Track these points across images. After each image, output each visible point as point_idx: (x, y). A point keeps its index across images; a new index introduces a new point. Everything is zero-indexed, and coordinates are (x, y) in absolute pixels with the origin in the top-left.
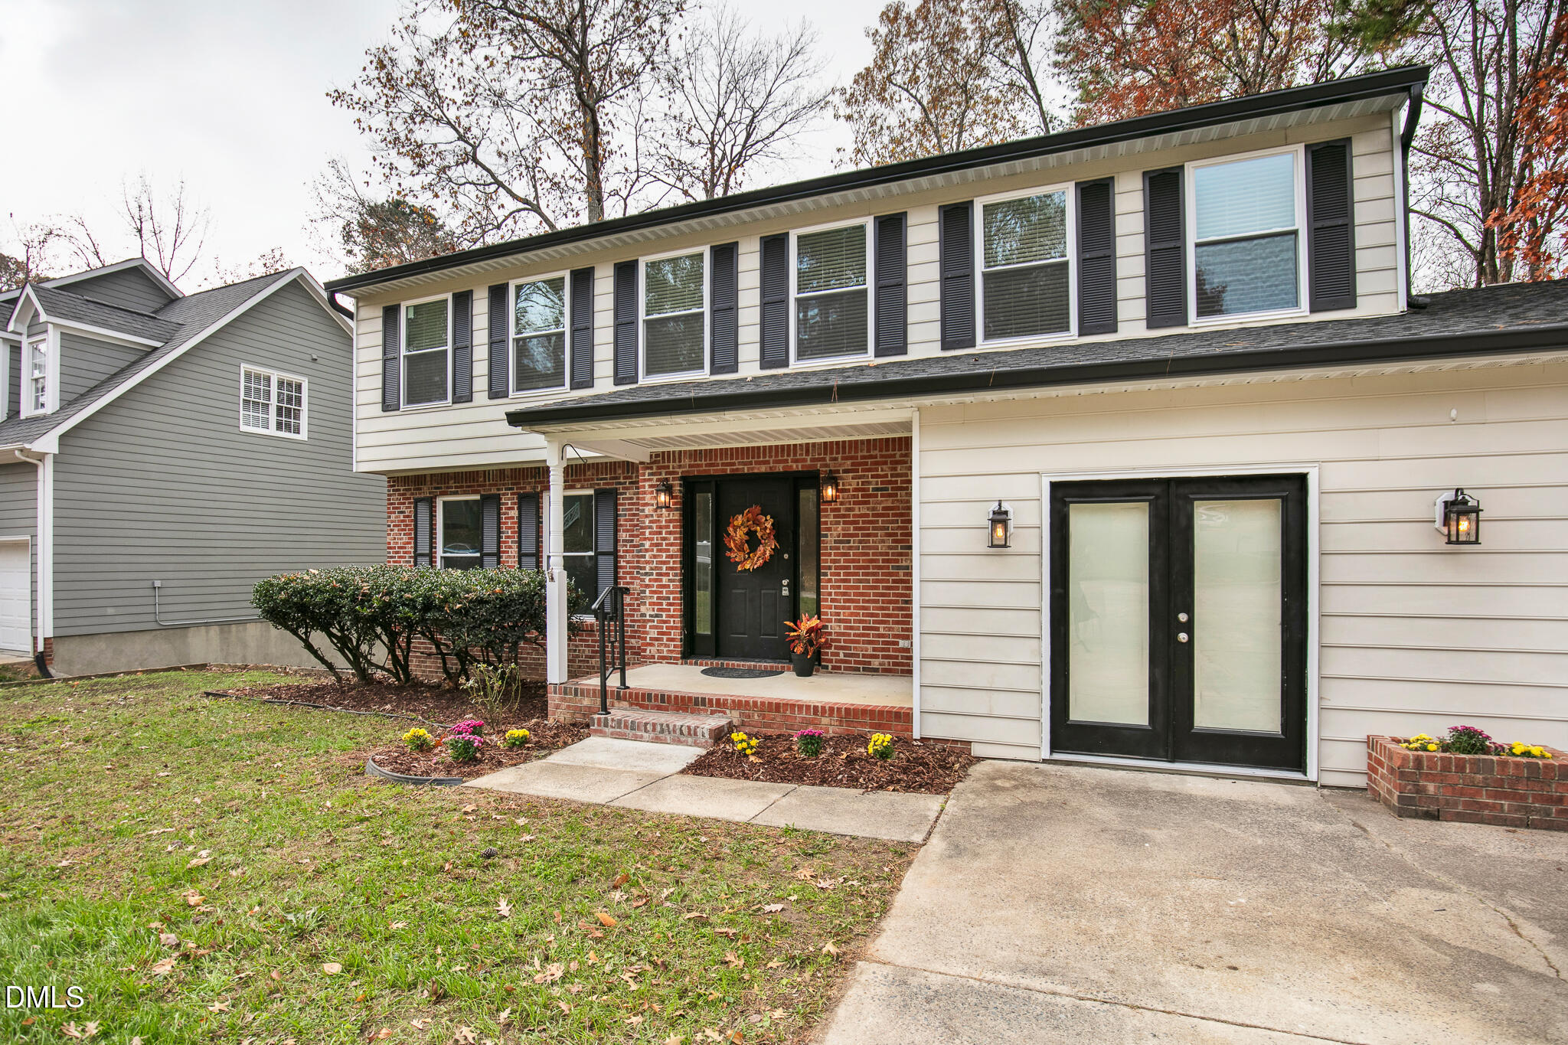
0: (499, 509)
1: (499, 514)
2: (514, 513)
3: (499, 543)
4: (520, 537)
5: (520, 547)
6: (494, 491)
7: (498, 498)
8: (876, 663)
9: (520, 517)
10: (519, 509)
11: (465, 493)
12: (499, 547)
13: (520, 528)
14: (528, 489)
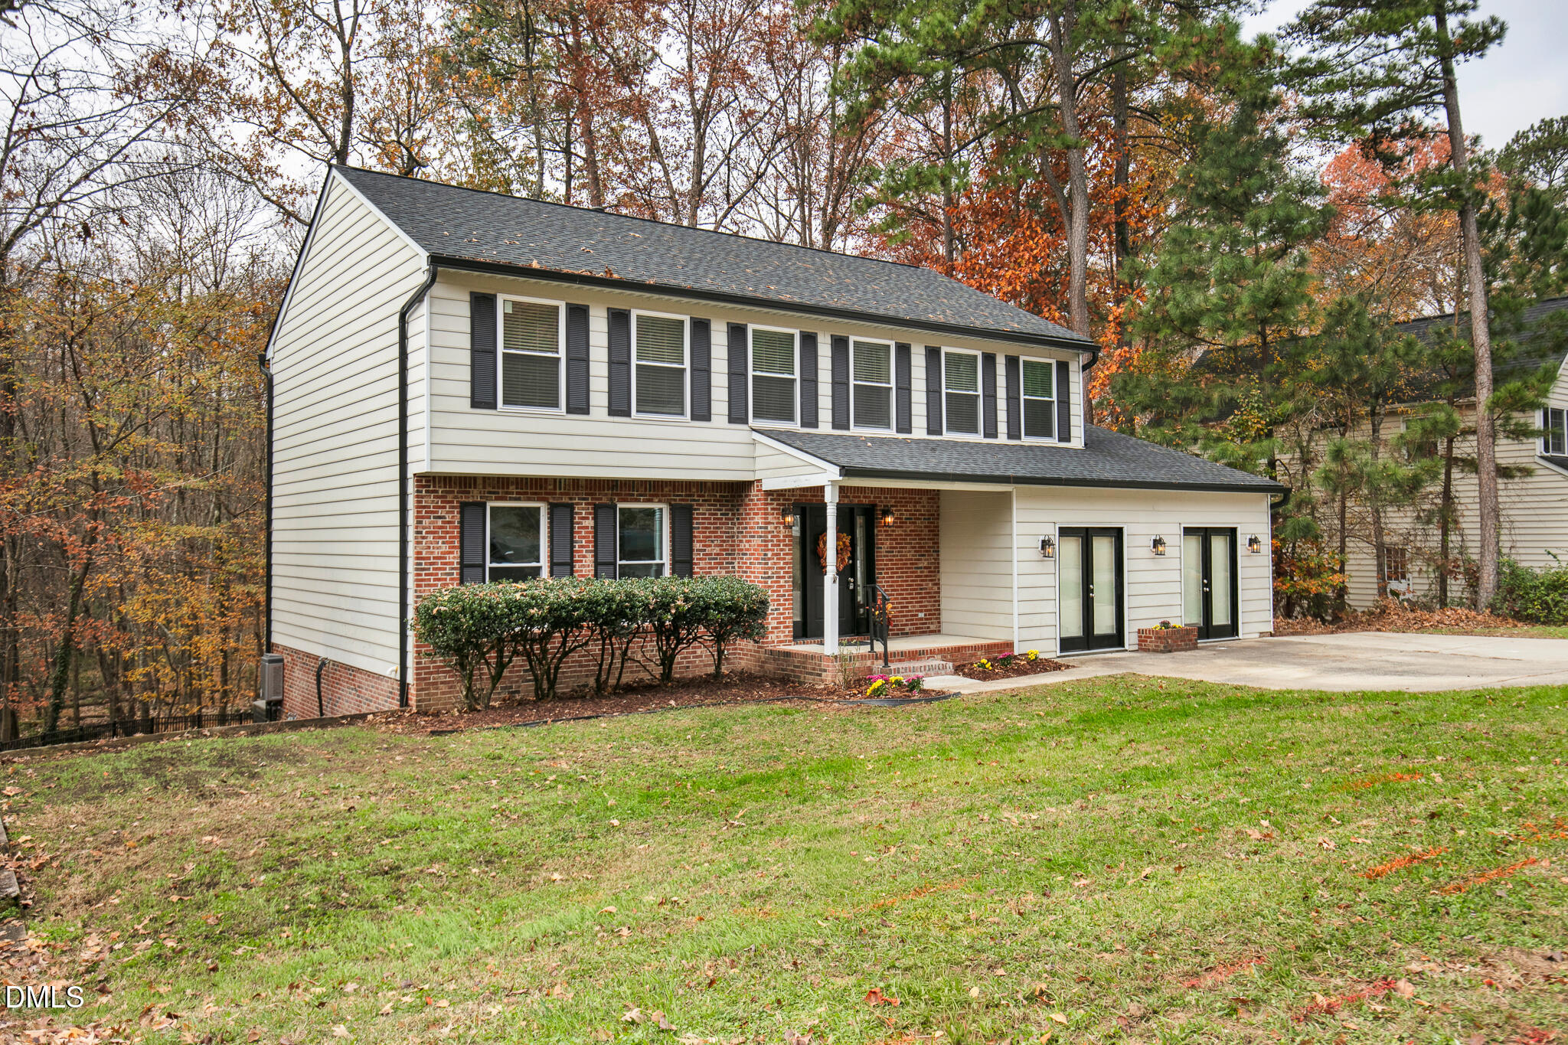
0: (572, 518)
1: (572, 523)
2: (590, 523)
3: (572, 552)
4: (596, 546)
5: (596, 556)
6: (565, 500)
7: (571, 507)
8: (907, 629)
9: (595, 527)
10: (595, 519)
11: (529, 499)
12: (572, 556)
13: (596, 537)
14: (605, 500)
